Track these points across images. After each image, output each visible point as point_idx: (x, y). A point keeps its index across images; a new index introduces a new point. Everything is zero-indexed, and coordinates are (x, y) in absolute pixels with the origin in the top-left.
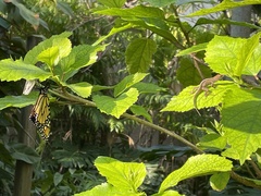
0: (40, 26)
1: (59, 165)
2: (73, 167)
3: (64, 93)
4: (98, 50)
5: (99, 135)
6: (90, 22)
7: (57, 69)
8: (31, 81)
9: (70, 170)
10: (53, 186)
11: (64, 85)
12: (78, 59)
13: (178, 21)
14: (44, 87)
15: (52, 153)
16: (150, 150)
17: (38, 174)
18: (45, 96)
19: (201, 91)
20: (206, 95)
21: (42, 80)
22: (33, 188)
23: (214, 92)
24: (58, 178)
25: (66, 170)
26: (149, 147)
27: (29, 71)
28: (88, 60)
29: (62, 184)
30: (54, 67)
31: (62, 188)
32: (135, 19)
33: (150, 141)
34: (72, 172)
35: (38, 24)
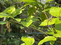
0: (4, 5)
1: (9, 37)
2: (12, 37)
3: (13, 21)
4: (22, 10)
5: (18, 30)
6: (16, 4)
7: (12, 15)
8: (5, 18)
9: (11, 38)
10: (7, 42)
11: (14, 19)
12: (17, 12)
13: (41, 3)
14: (8, 19)
15: (7, 34)
16: (31, 34)
17: (4, 39)
18: (9, 21)
19: (49, 21)
20: (51, 22)
21: (8, 18)
22: (3, 42)
23: (52, 21)
24: (8, 40)
25: (10, 38)
26: (30, 33)
27: (5, 15)
28: (20, 12)
29: (9, 41)
30: (11, 14)
31: (9, 42)
32: (30, 3)
33: (30, 31)
34: (12, 38)
35: (4, 4)
